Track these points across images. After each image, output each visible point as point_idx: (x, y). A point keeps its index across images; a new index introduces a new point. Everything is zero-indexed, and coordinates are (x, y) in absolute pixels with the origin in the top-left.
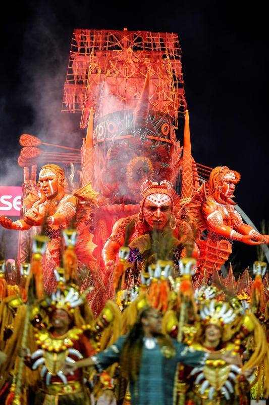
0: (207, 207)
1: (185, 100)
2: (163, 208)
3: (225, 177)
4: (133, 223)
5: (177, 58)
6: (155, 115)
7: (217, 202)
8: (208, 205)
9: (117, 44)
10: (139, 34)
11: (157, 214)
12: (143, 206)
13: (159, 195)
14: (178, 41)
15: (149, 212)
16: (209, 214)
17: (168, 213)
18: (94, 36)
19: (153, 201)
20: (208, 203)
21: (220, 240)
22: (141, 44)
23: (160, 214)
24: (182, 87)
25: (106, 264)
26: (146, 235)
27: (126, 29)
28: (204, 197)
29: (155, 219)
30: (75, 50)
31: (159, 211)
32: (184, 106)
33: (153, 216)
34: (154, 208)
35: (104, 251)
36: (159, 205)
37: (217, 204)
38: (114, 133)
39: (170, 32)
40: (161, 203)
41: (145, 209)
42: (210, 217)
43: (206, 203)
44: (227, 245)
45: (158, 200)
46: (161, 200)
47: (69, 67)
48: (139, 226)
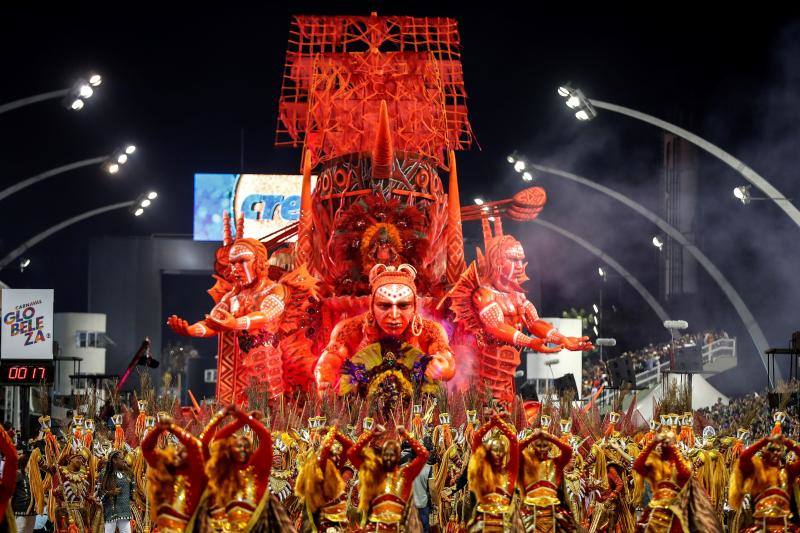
0: (480, 298)
1: (467, 123)
2: (402, 305)
3: (508, 251)
4: (360, 327)
5: (455, 58)
6: (406, 158)
7: (496, 289)
8: (481, 295)
9: (360, 38)
10: (395, 20)
11: (392, 313)
12: (373, 302)
13: (395, 286)
14: (456, 31)
15: (382, 311)
16: (482, 308)
17: (409, 311)
18: (325, 26)
19: (386, 295)
20: (482, 291)
21: (500, 346)
22: (398, 38)
23: (397, 313)
24: (463, 104)
25: (319, 387)
26: (375, 345)
27: (375, 14)
28: (475, 282)
29: (390, 321)
30: (295, 48)
31: (395, 309)
32: (468, 132)
33: (387, 316)
34: (388, 305)
35: (318, 367)
36: (394, 301)
37: (496, 292)
38: (344, 187)
39: (444, 16)
40: (398, 299)
41: (375, 307)
42: (485, 311)
43: (478, 292)
44: (512, 353)
45: (393, 293)
46: (397, 294)
47: (285, 76)
48: (369, 332)
